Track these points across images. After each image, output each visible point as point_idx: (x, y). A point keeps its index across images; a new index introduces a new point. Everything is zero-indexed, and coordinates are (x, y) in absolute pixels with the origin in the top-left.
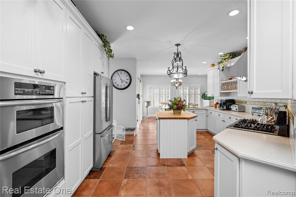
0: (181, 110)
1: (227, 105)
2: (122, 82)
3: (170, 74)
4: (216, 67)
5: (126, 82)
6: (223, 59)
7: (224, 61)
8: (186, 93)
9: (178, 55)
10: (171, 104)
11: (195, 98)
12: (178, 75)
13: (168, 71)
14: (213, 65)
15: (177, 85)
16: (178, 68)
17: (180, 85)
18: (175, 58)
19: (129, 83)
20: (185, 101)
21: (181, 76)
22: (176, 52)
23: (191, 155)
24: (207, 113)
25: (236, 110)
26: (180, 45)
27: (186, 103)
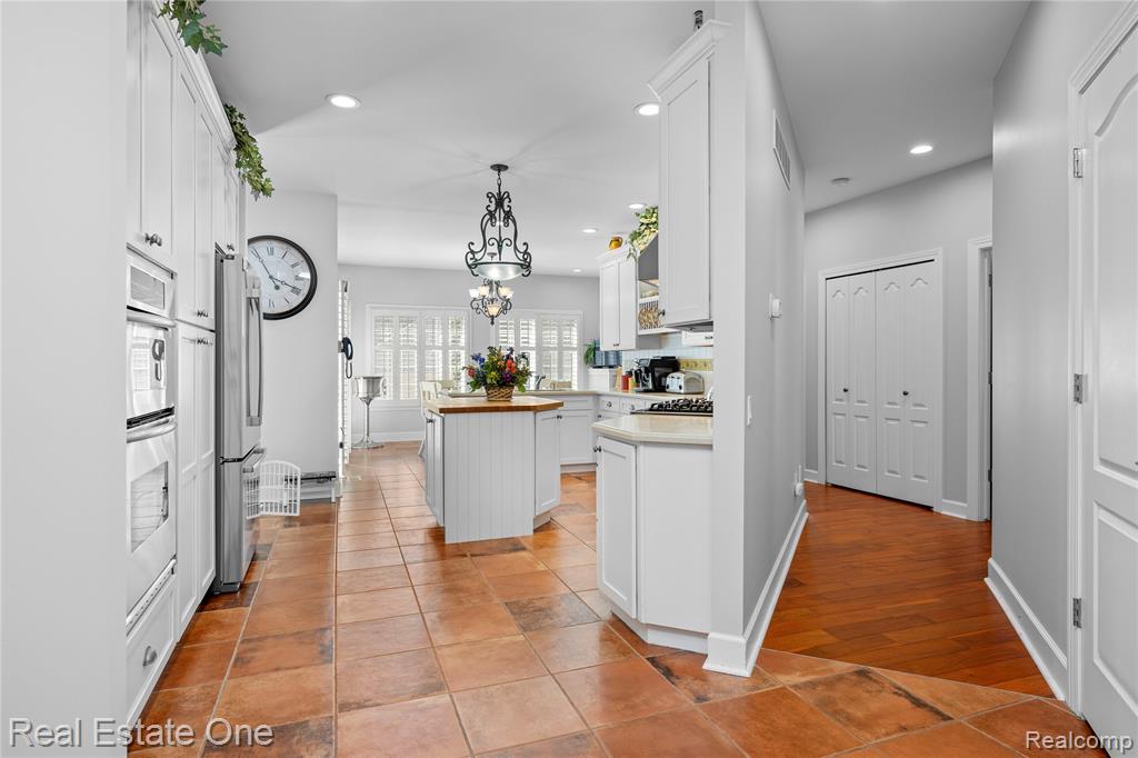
0: (513, 387)
1: (657, 375)
2: (277, 288)
3: (474, 265)
4: (626, 248)
5: (295, 290)
6: (643, 224)
7: (647, 232)
8: (528, 342)
9: (500, 203)
10: (478, 366)
11: (560, 362)
12: (501, 269)
13: (470, 256)
14: (618, 242)
15: (494, 310)
16: (500, 247)
17: (504, 310)
18: (490, 212)
19: (305, 291)
20: (524, 357)
21: (511, 273)
22: (495, 192)
23: (545, 527)
24: (597, 404)
25: (680, 387)
26: (506, 168)
27: (528, 364)
